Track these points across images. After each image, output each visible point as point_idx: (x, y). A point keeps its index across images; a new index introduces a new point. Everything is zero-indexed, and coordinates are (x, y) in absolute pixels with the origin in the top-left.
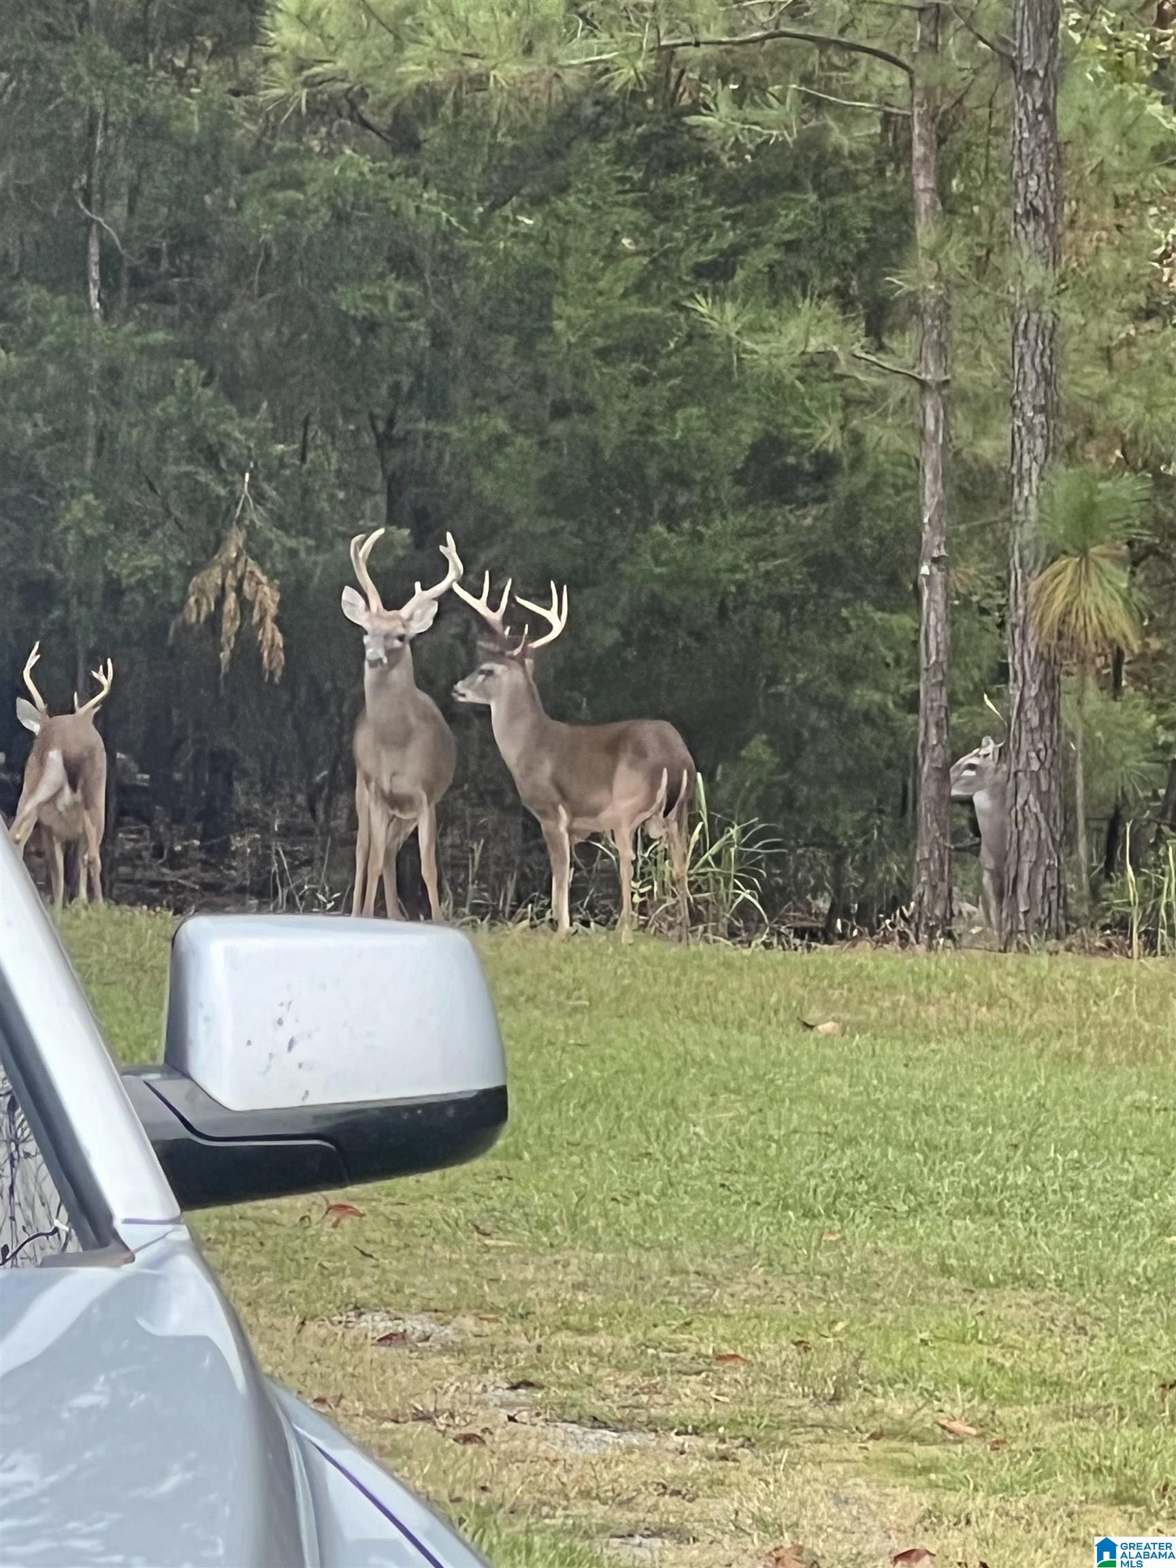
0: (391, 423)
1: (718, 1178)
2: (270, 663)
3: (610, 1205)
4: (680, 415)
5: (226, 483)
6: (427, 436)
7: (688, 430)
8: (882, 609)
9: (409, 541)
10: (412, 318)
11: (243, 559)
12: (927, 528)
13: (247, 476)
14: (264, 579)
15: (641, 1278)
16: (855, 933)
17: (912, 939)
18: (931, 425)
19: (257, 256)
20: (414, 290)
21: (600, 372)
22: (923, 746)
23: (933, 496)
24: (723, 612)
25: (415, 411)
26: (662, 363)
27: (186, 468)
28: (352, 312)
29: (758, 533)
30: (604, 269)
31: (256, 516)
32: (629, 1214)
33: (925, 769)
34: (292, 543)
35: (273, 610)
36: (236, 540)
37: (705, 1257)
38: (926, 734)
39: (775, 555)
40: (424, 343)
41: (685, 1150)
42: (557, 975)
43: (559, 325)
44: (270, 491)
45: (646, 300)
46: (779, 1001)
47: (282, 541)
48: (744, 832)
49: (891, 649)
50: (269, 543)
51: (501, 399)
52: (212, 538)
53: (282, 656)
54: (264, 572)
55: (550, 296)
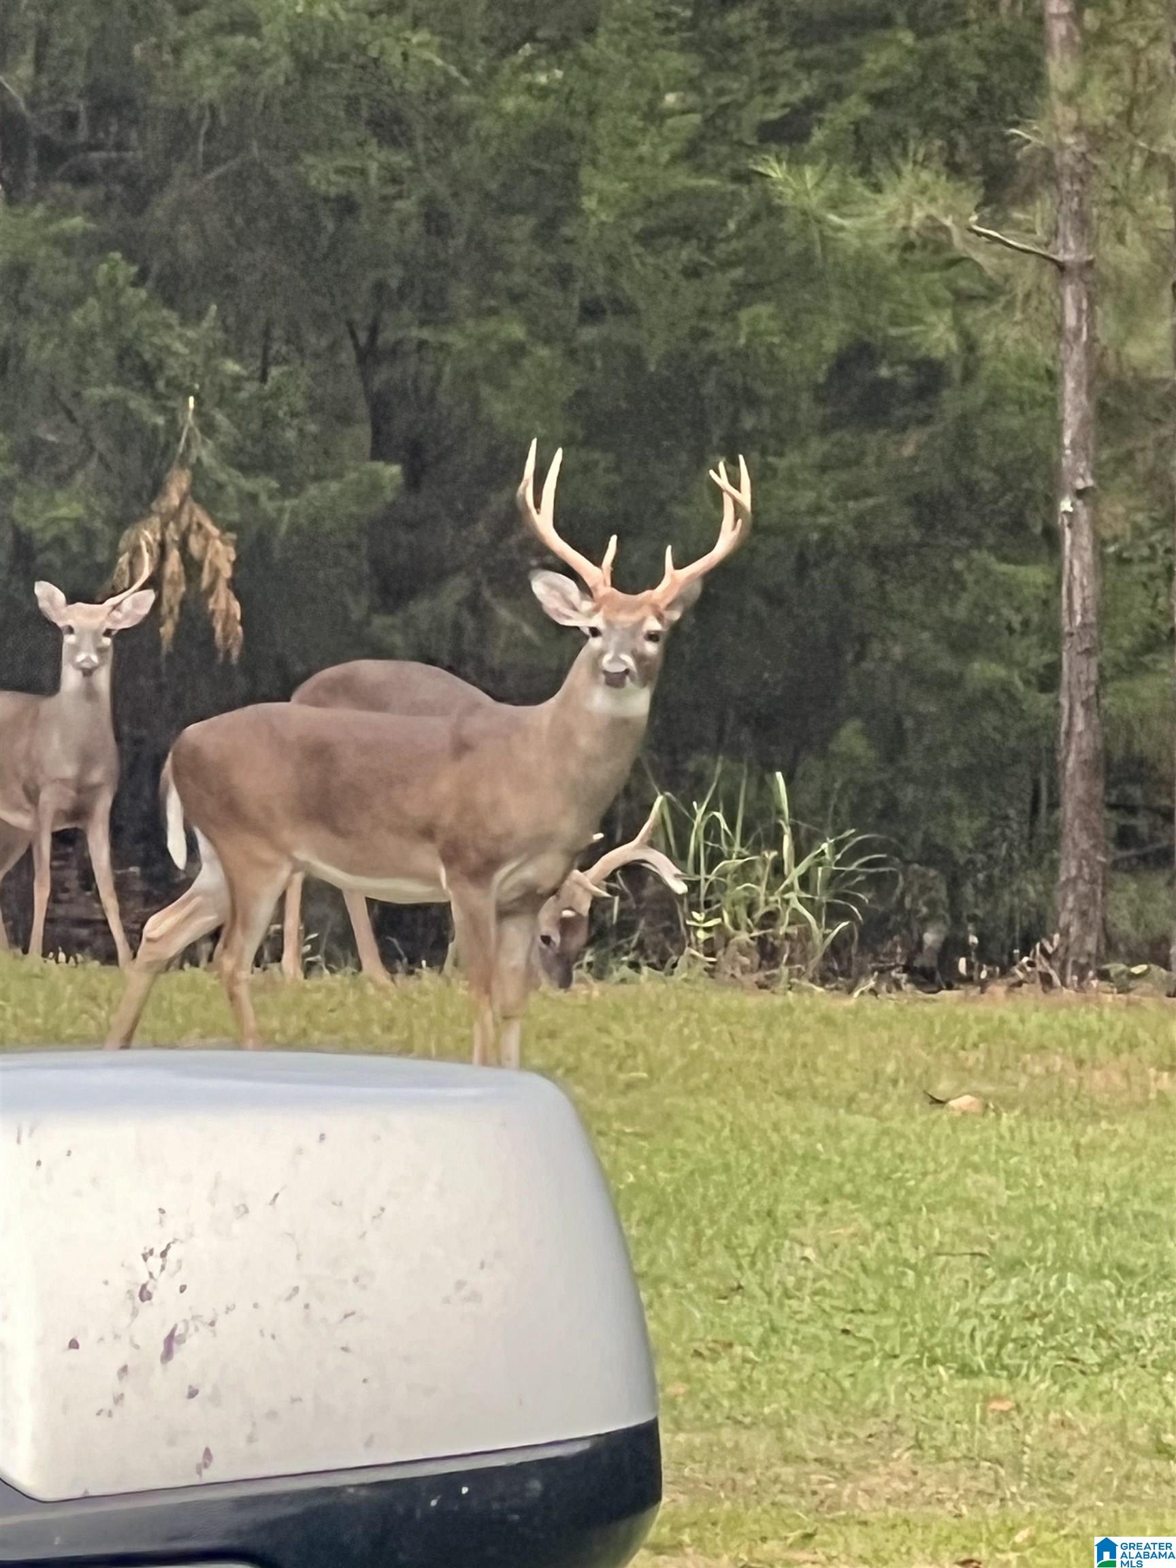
0: (374, 331)
1: (839, 1322)
2: (226, 638)
3: (693, 1364)
4: (744, 315)
5: (164, 410)
6: (422, 344)
7: (754, 334)
8: (1005, 559)
9: (400, 480)
10: (399, 196)
11: (186, 508)
12: (1068, 452)
13: (191, 399)
14: (215, 531)
15: (742, 1470)
16: (984, 975)
17: (1056, 980)
18: (1071, 320)
19: (200, 119)
20: (401, 159)
21: (643, 262)
22: (1068, 733)
23: (1076, 409)
24: (802, 566)
25: (406, 314)
26: (721, 250)
27: (111, 390)
28: (323, 187)
29: (847, 464)
30: (644, 130)
31: (204, 452)
32: (720, 1374)
33: (1070, 764)
34: (248, 485)
35: (227, 572)
36: (178, 485)
37: (829, 1438)
38: (1071, 717)
39: (867, 494)
40: (415, 227)
41: (791, 1281)
42: (606, 1040)
43: (589, 203)
44: (220, 417)
45: (699, 169)
46: (898, 1070)
47: (235, 482)
48: (838, 846)
49: (1018, 610)
50: (220, 487)
51: (516, 298)
52: (149, 482)
53: (240, 629)
54: (216, 523)
55: (575, 165)
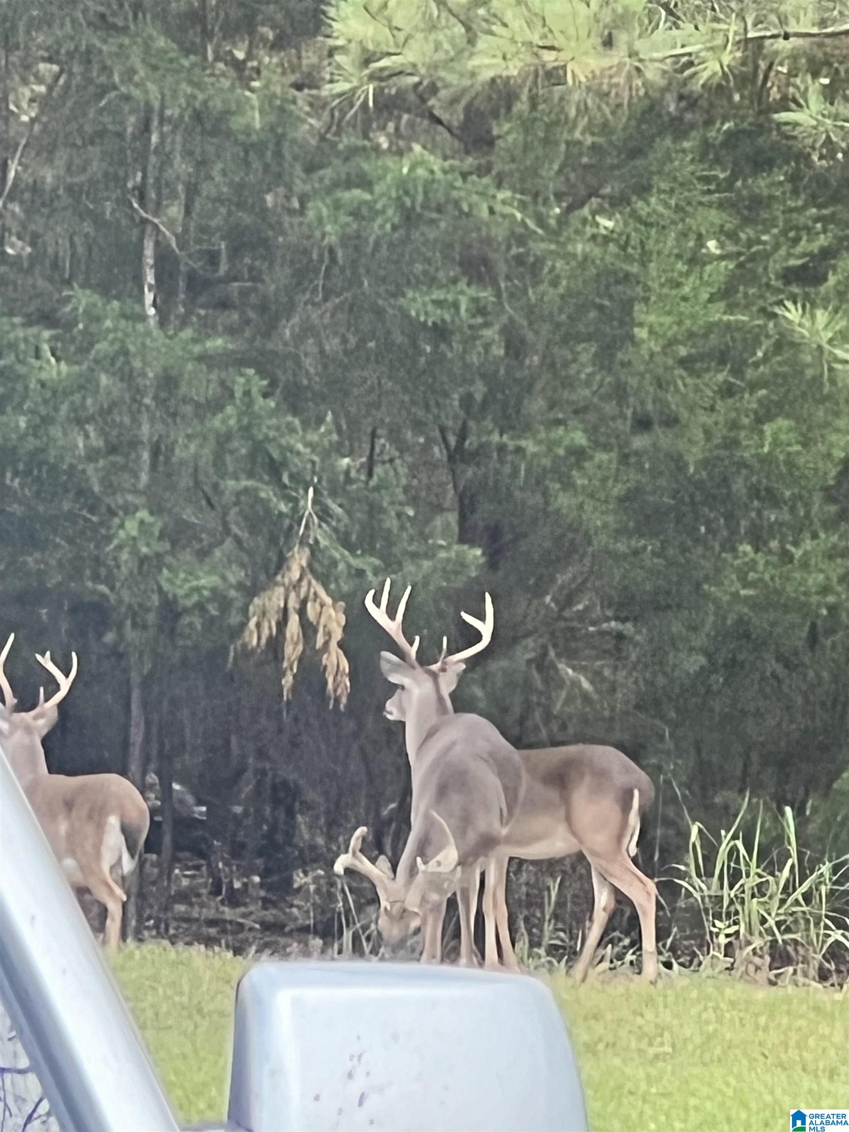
0: (462, 436)
2: (335, 690)
4: (768, 429)
5: (288, 499)
6: (502, 449)
7: (776, 443)
9: (482, 560)
10: (485, 325)
11: (304, 583)
13: (311, 491)
14: (328, 600)
19: (321, 259)
20: (486, 295)
21: (683, 380)
24: (813, 636)
25: (488, 424)
26: (750, 373)
27: (245, 483)
28: (422, 319)
30: (688, 274)
31: (321, 535)
34: (358, 563)
35: (338, 634)
36: (299, 559)
40: (499, 351)
42: (639, 1021)
43: (641, 333)
44: (335, 507)
45: (731, 308)
47: (347, 560)
48: (836, 869)
50: (334, 563)
51: (579, 412)
52: (274, 557)
53: (348, 682)
54: (329, 593)
55: (631, 302)
